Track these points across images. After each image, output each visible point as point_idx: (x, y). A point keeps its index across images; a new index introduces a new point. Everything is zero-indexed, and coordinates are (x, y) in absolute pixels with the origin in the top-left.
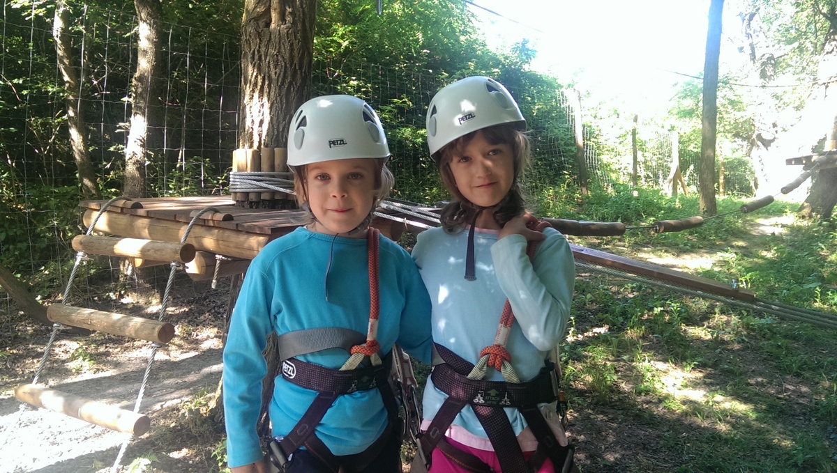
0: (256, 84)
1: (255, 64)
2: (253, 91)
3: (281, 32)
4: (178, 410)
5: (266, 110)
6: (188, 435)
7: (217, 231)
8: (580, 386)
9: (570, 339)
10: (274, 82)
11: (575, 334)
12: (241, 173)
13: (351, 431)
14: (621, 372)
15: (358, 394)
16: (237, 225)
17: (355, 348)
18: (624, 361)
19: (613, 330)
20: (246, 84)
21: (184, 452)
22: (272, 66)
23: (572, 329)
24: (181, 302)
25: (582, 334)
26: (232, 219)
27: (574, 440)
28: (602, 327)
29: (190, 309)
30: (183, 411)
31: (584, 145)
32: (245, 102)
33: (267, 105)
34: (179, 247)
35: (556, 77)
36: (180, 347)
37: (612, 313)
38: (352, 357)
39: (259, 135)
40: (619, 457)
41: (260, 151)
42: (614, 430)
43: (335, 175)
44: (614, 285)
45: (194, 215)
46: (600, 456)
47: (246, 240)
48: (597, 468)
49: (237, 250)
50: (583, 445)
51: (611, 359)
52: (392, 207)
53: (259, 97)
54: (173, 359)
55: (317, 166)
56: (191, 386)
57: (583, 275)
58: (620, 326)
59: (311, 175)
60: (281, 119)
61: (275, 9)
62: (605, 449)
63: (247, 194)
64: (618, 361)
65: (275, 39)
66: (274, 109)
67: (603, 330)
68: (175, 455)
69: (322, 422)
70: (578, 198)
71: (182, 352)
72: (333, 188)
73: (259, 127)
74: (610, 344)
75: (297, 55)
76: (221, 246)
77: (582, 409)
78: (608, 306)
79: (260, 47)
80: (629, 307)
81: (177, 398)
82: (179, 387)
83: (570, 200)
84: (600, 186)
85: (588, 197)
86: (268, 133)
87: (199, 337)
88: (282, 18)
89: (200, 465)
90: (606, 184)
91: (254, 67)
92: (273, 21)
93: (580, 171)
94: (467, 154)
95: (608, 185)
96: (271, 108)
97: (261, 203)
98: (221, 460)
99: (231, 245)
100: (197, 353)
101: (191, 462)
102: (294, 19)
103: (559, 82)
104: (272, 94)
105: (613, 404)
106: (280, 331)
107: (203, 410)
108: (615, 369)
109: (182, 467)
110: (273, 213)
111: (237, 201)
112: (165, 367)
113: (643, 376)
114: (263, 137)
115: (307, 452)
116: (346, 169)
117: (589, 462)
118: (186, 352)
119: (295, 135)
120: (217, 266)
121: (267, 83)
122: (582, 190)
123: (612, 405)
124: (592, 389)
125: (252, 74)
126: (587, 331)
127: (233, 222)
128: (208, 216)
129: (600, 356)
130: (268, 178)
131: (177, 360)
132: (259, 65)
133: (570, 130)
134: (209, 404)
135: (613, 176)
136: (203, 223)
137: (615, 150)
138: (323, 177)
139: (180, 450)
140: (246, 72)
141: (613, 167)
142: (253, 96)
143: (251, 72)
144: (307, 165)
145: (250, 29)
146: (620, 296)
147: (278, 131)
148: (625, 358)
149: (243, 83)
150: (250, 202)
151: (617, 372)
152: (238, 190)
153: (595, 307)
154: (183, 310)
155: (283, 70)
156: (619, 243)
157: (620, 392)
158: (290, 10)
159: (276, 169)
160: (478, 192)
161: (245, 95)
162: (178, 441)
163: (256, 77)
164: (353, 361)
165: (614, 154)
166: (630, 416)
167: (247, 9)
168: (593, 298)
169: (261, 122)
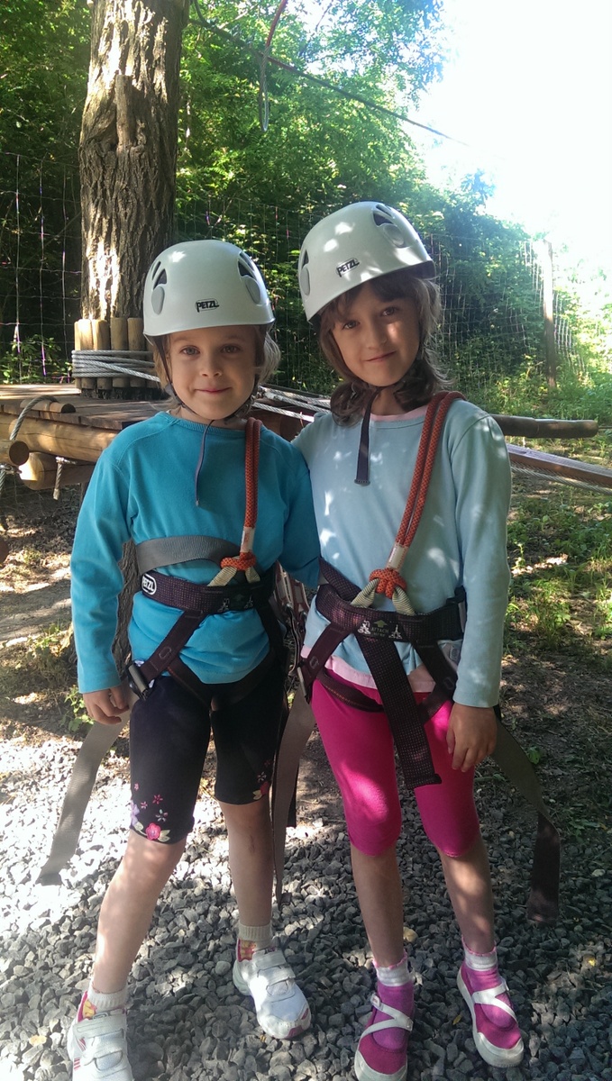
0: (100, 231)
1: (98, 202)
2: (97, 240)
3: (132, 156)
4: (25, 650)
5: (115, 266)
6: (37, 678)
7: (55, 426)
8: (523, 627)
9: (517, 571)
10: (124, 226)
11: (523, 565)
12: (85, 352)
13: (223, 656)
14: (578, 611)
15: (230, 615)
16: (80, 418)
17: (225, 561)
18: (583, 598)
19: (573, 561)
20: (87, 230)
21: (33, 697)
22: (120, 206)
23: (520, 559)
24: (26, 522)
25: (532, 566)
26: (74, 411)
27: (511, 690)
28: (559, 556)
29: (37, 532)
30: (30, 650)
31: (554, 319)
32: (87, 254)
33: (116, 259)
34: (7, 446)
35: (520, 223)
36: (26, 576)
37: (573, 539)
38: (222, 572)
39: (107, 300)
40: (565, 710)
41: (109, 322)
42: (562, 679)
43: (205, 349)
44: (580, 505)
45: (25, 406)
46: (541, 709)
47: (92, 437)
48: (535, 722)
49: (81, 450)
50: (521, 695)
51: (566, 596)
52: (281, 398)
53: (105, 249)
54: (17, 591)
55: (182, 336)
56: (41, 623)
57: (541, 492)
58: (582, 555)
59: (175, 349)
60: (135, 278)
61: (122, 125)
62: (549, 700)
63: (94, 380)
64: (576, 598)
65: (123, 167)
66: (125, 264)
67: (559, 561)
68: (22, 700)
69: (188, 644)
70: (542, 392)
71: (28, 584)
72: (204, 366)
73: (106, 289)
74: (566, 578)
75: (153, 189)
76: (62, 446)
77: (523, 654)
78: (570, 531)
79: (103, 178)
80: (598, 531)
81: (23, 636)
82: (25, 623)
83: (531, 395)
84: (573, 376)
85: (556, 391)
86: (118, 298)
87: (50, 565)
88: (133, 137)
89: (52, 712)
90: (581, 373)
91: (96, 206)
92: (120, 142)
93: (547, 356)
94: (353, 317)
95: (584, 375)
96: (121, 263)
97: (113, 393)
98: (76, 706)
99: (74, 443)
100: (47, 584)
101: (41, 708)
102: (147, 139)
103: (526, 230)
104: (122, 243)
105: (563, 649)
106: (138, 539)
107: (54, 650)
108: (570, 607)
109: (30, 714)
110: (129, 404)
111: (83, 390)
112: (9, 600)
113: (605, 616)
114: (113, 304)
115: (170, 679)
116: (219, 340)
117: (526, 715)
118: (34, 583)
119: (153, 294)
120: (59, 471)
121: (114, 228)
122: (548, 381)
123: (561, 650)
124: (538, 631)
125: (95, 216)
126: (538, 561)
127: (74, 414)
128: (44, 406)
129: (553, 592)
130: (120, 359)
131: (23, 592)
132: (104, 203)
133: (537, 298)
134: (61, 643)
135: (593, 362)
136: (37, 416)
137: (596, 327)
138: (191, 350)
139: (28, 694)
140: (87, 215)
141: (594, 350)
142: (97, 246)
143: (93, 212)
144: (169, 335)
145: (90, 153)
146: (586, 519)
147: (131, 294)
148: (585, 594)
149: (83, 229)
150: (100, 390)
151: (572, 611)
152: (82, 375)
153: (552, 532)
154: (29, 532)
155: (135, 211)
156: (593, 452)
157: (575, 635)
158: (143, 125)
159: (131, 346)
160: (370, 366)
161: (86, 246)
162: (25, 685)
163: (100, 220)
164: (224, 575)
165: (595, 331)
166: (584, 664)
167: (85, 126)
168: (551, 521)
169: (109, 283)
